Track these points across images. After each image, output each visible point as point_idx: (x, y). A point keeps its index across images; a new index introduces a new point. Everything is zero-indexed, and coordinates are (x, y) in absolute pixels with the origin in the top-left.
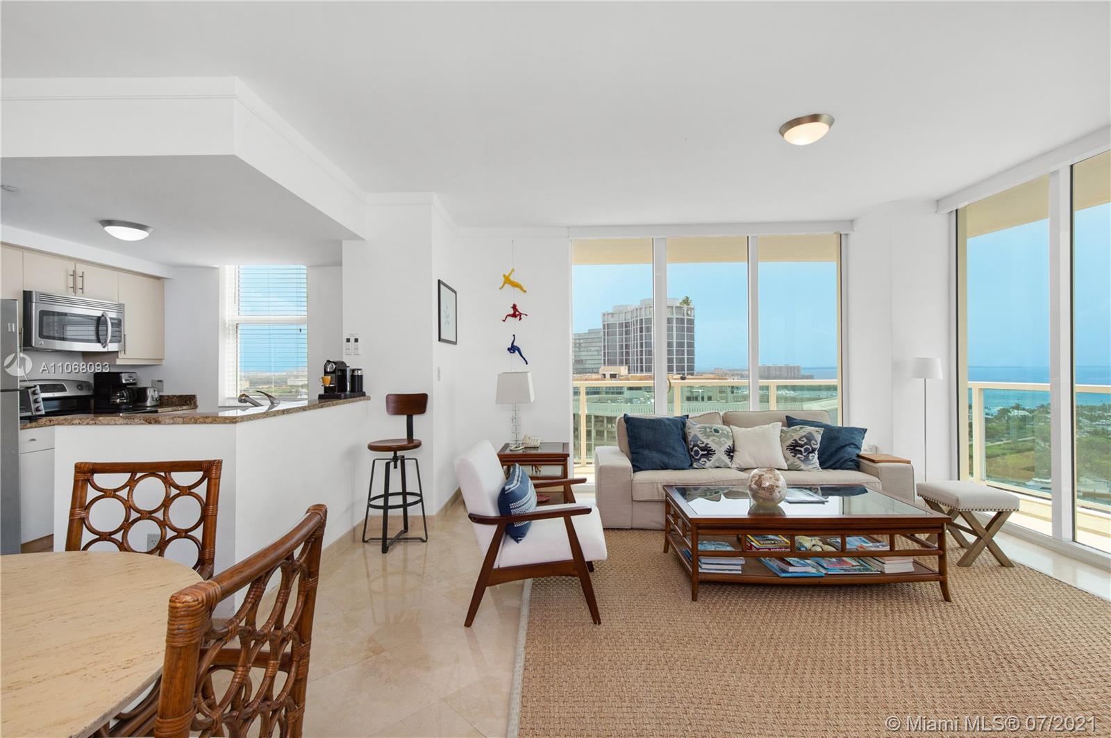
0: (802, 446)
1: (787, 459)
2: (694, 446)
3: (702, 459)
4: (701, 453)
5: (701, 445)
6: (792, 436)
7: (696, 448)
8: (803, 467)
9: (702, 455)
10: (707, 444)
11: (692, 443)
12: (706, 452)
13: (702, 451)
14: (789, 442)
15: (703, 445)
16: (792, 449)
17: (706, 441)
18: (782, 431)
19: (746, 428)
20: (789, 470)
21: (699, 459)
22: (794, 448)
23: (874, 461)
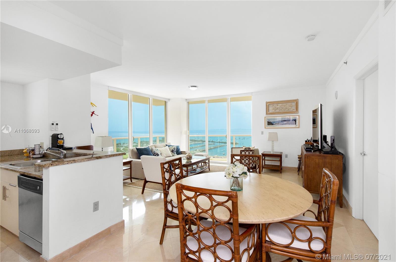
0: (174, 151)
1: (172, 154)
2: (154, 154)
6: (171, 149)
7: (155, 154)
8: (175, 155)
11: (154, 153)
14: (171, 150)
18: (169, 148)
19: (161, 148)
20: (172, 156)
22: (172, 151)
23: (185, 152)
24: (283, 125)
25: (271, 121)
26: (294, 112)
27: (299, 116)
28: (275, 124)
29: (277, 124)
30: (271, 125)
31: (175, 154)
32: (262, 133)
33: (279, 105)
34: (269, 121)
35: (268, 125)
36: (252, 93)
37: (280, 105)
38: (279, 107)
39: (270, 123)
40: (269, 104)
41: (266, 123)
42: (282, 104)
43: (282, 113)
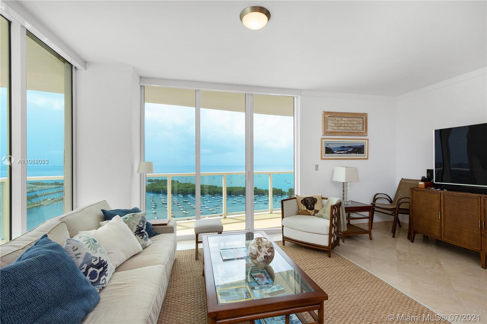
1: (140, 243)
2: (87, 269)
3: (102, 278)
4: (98, 271)
5: (95, 263)
6: (135, 223)
9: (101, 273)
10: (100, 258)
11: (85, 266)
12: (101, 269)
13: (99, 268)
14: (135, 229)
15: (98, 261)
16: (139, 234)
17: (97, 255)
18: (126, 222)
20: (144, 250)
21: (99, 280)
22: (139, 232)
23: (166, 224)
24: (347, 153)
25: (331, 146)
26: (361, 134)
27: (368, 140)
28: (336, 152)
29: (339, 152)
30: (331, 154)
31: (146, 239)
32: (317, 167)
33: (343, 120)
34: (328, 147)
35: (326, 153)
36: (301, 90)
37: (345, 119)
38: (344, 122)
39: (329, 151)
40: (329, 115)
41: (324, 150)
42: (348, 118)
43: (347, 134)
